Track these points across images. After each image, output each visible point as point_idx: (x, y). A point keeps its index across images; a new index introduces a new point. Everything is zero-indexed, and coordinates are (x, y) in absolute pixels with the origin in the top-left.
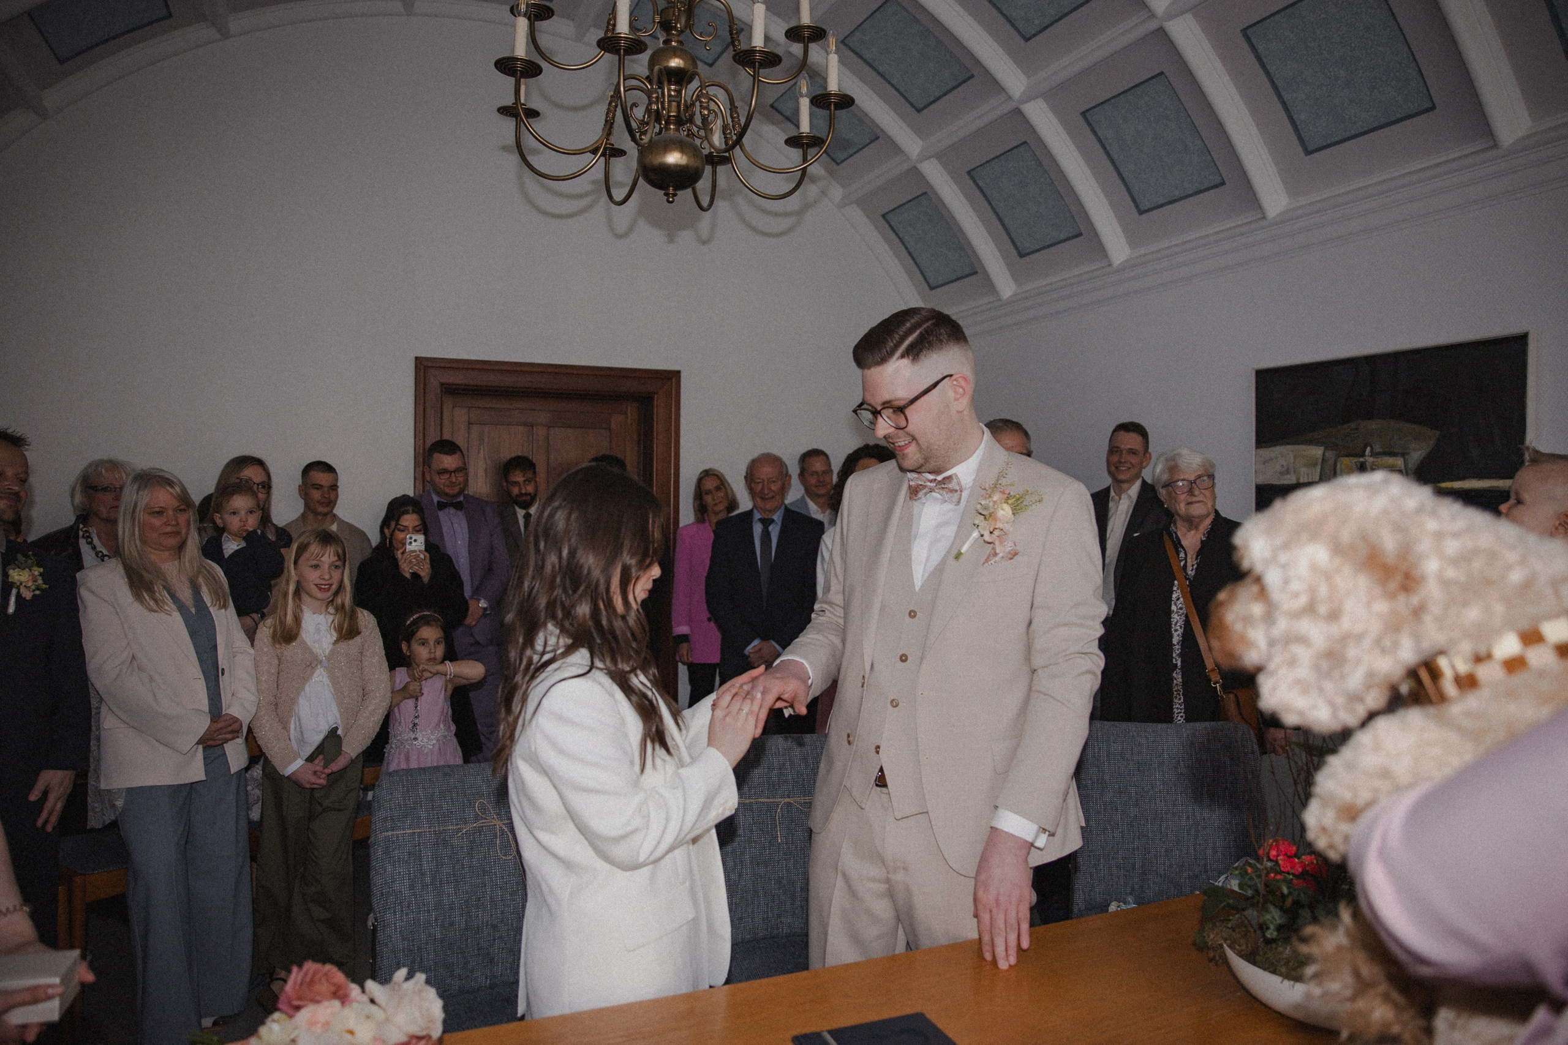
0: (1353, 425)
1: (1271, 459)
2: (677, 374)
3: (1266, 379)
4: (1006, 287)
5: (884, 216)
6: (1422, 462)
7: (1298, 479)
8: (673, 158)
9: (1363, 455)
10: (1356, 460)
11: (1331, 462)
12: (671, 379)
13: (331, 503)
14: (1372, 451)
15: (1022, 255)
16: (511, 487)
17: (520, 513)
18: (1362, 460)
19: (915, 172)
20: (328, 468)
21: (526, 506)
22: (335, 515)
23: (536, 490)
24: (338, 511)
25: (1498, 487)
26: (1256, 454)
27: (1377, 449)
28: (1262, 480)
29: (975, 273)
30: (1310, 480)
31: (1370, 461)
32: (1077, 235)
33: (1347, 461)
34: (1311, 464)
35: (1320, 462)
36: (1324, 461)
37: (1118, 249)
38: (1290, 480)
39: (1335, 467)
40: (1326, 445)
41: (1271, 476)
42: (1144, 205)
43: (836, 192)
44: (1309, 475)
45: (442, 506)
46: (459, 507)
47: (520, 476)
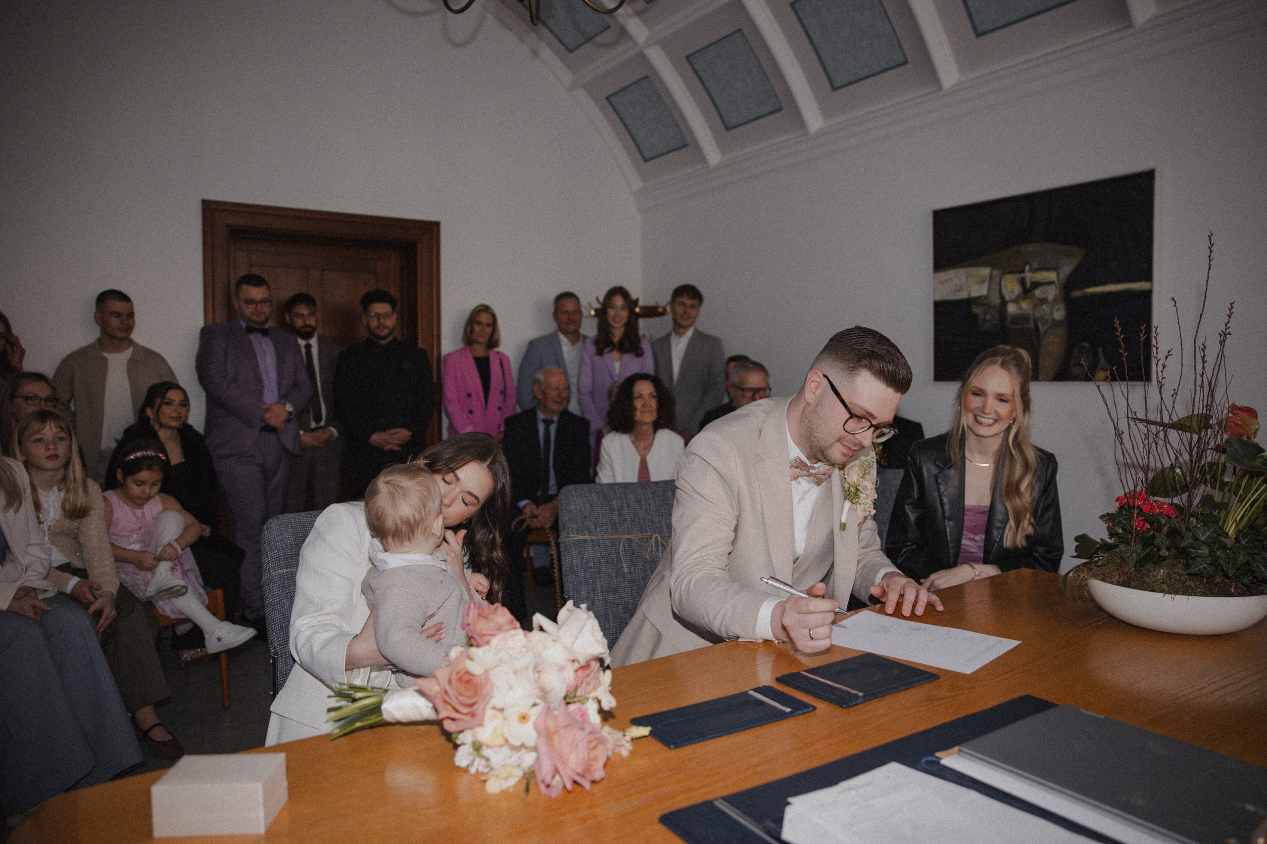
0: (1014, 249)
1: (946, 280)
2: (437, 224)
3: (942, 217)
4: (713, 156)
5: (608, 98)
6: (1071, 275)
7: (969, 294)
9: (1023, 271)
10: (1017, 276)
11: (997, 280)
12: (431, 229)
13: (129, 329)
14: (1030, 267)
15: (728, 129)
16: (296, 319)
17: (302, 342)
18: (1022, 275)
19: (642, 58)
20: (123, 297)
22: (131, 342)
23: (317, 322)
24: (135, 336)
25: (1132, 289)
26: (934, 276)
27: (1035, 266)
28: (938, 298)
29: (685, 145)
30: (980, 294)
31: (1029, 276)
32: (780, 109)
33: (1009, 277)
34: (982, 282)
35: (988, 279)
36: (991, 277)
37: (814, 120)
38: (963, 295)
39: (1000, 285)
40: (993, 266)
41: (948, 293)
42: (838, 82)
43: (568, 77)
44: (978, 290)
45: (250, 330)
46: (265, 333)
47: (303, 310)
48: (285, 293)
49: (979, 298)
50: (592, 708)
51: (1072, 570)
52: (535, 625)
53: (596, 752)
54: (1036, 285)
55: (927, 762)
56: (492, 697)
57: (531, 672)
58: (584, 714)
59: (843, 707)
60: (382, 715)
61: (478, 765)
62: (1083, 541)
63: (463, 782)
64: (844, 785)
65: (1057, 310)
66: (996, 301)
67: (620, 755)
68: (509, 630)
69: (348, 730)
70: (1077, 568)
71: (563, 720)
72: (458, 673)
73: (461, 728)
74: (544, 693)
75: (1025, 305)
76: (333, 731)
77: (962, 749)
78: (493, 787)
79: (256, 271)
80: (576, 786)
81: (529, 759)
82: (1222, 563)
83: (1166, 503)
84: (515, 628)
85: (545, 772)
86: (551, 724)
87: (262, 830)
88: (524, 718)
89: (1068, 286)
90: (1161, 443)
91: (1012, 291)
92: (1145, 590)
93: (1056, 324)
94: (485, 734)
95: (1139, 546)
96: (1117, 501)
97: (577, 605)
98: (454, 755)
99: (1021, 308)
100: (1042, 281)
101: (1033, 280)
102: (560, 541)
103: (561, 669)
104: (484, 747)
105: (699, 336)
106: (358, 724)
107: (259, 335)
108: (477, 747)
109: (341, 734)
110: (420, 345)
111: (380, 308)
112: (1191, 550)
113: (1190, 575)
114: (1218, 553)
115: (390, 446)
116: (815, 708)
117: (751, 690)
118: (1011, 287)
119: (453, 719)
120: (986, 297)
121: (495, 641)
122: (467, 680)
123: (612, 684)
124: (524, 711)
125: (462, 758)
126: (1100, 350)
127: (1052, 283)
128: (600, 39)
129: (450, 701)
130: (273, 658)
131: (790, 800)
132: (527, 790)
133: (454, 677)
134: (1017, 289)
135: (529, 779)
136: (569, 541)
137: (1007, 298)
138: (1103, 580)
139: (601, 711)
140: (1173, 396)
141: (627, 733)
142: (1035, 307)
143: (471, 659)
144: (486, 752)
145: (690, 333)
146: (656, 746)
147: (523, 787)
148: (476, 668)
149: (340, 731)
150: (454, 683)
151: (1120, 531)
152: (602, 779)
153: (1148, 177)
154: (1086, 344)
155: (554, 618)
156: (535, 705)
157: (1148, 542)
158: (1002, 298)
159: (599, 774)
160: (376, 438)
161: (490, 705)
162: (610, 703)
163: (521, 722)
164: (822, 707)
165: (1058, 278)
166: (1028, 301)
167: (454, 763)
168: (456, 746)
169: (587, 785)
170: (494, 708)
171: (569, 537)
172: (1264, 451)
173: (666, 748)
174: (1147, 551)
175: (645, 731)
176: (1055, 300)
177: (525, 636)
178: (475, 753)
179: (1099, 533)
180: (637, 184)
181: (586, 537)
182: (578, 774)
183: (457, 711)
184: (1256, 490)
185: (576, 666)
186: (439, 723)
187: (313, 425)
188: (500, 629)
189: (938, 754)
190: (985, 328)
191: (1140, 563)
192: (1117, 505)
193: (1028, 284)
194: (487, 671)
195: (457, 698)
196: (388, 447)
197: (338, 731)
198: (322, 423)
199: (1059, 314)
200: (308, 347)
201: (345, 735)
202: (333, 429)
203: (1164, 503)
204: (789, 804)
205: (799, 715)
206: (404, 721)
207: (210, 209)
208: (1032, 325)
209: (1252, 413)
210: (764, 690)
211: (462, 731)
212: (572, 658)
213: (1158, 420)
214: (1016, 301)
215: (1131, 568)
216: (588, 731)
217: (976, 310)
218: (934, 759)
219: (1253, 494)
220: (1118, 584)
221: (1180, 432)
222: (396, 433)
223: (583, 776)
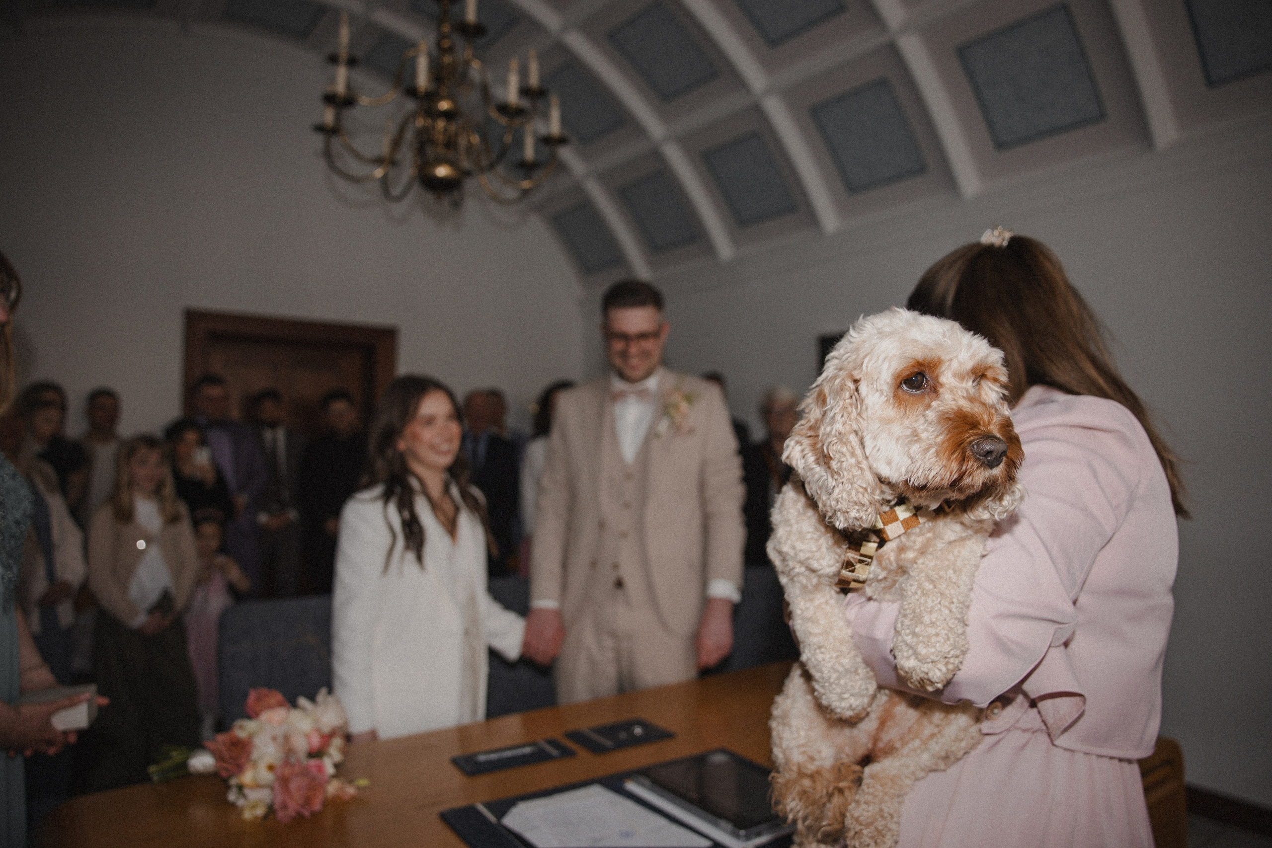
2: (395, 330)
4: (644, 272)
5: (555, 218)
8: (442, 171)
12: (390, 335)
15: (655, 251)
19: (580, 186)
21: (273, 427)
29: (621, 262)
32: (695, 239)
37: (724, 248)
45: (211, 425)
47: (270, 405)
50: (328, 763)
52: (298, 705)
53: (317, 793)
56: (253, 753)
57: (282, 738)
58: (320, 769)
60: (188, 768)
61: (240, 801)
63: (232, 813)
68: (278, 707)
71: (297, 770)
72: (231, 739)
74: (289, 752)
78: (247, 815)
80: (299, 816)
81: (270, 795)
84: (282, 706)
85: (279, 806)
86: (287, 771)
88: (271, 768)
94: (247, 777)
98: (227, 794)
103: (307, 736)
104: (245, 788)
107: (219, 429)
108: (240, 788)
111: (339, 406)
119: (227, 770)
121: (263, 715)
122: (236, 743)
123: (343, 747)
124: (272, 763)
125: (232, 796)
133: (228, 741)
135: (271, 810)
139: (335, 766)
141: (355, 782)
143: (241, 728)
144: (245, 791)
147: (266, 815)
148: (243, 734)
150: (227, 745)
152: (321, 811)
155: (313, 701)
156: (280, 759)
159: (318, 808)
161: (251, 759)
163: (268, 771)
167: (227, 799)
168: (228, 787)
169: (309, 815)
170: (252, 762)
175: (367, 783)
177: (288, 712)
178: (239, 792)
182: (300, 807)
183: (227, 763)
185: (322, 734)
186: (219, 773)
188: (272, 707)
194: (251, 737)
195: (227, 754)
198: (285, 507)
202: (294, 512)
206: (202, 773)
207: (192, 317)
211: (231, 777)
223: (304, 809)
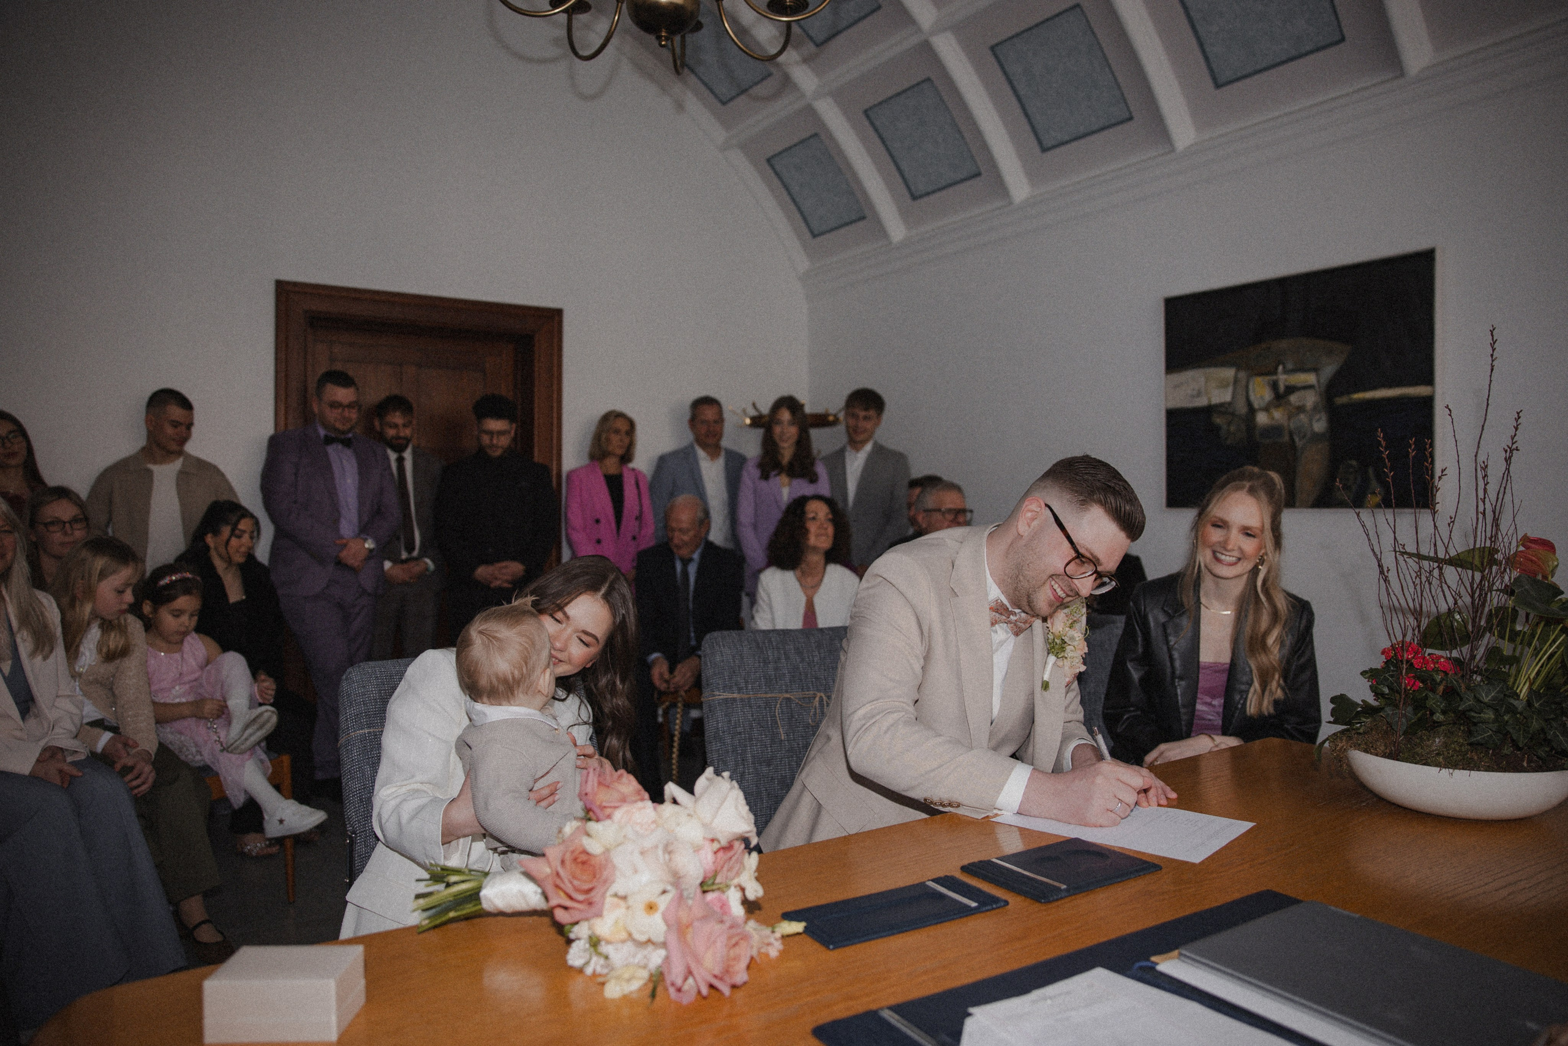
0: (1264, 346)
1: (1181, 384)
2: (559, 312)
3: (1175, 308)
4: (897, 230)
5: (768, 160)
6: (1334, 376)
7: (1209, 399)
9: (1275, 373)
10: (1267, 378)
11: (1244, 383)
12: (552, 318)
14: (1284, 368)
15: (914, 198)
16: (388, 429)
17: (393, 456)
18: (1274, 377)
19: (810, 111)
20: (180, 399)
21: (399, 449)
25: (1409, 394)
26: (1166, 379)
27: (1290, 366)
28: (1173, 404)
29: (863, 218)
30: (1223, 400)
31: (1283, 379)
32: (978, 174)
33: (1259, 379)
34: (1223, 385)
35: (1232, 380)
36: (1236, 381)
37: (1019, 187)
38: (1202, 402)
39: (1247, 387)
40: (1239, 368)
41: (1182, 400)
42: (1048, 143)
43: (720, 135)
44: (1222, 396)
45: (329, 441)
46: (347, 443)
47: (397, 418)
48: (375, 395)
49: (1222, 405)
50: (734, 898)
51: (1327, 739)
52: (666, 797)
53: (737, 950)
54: (1291, 389)
55: (1141, 968)
56: (614, 882)
57: (660, 852)
58: (724, 906)
59: (1040, 902)
60: (480, 904)
61: (595, 965)
62: (1341, 703)
63: (576, 987)
64: (1036, 994)
65: (1318, 420)
66: (1241, 408)
67: (767, 955)
68: (636, 802)
69: (438, 922)
70: (1334, 738)
71: (698, 912)
72: (573, 852)
73: (575, 919)
74: (677, 879)
75: (1278, 415)
76: (421, 922)
77: (1184, 952)
78: (613, 991)
79: (338, 367)
80: (713, 991)
81: (656, 958)
82: (1511, 730)
83: (1443, 657)
84: (642, 800)
85: (676, 974)
86: (684, 916)
87: (334, 1037)
88: (651, 907)
89: (1331, 391)
90: (1435, 582)
91: (1262, 397)
92: (1416, 763)
93: (1316, 437)
94: (604, 927)
95: (1410, 709)
96: (1383, 653)
97: (718, 773)
98: (566, 952)
99: (1273, 418)
100: (1299, 385)
101: (1287, 384)
102: (702, 699)
103: (697, 849)
104: (603, 943)
105: (880, 451)
106: (452, 914)
107: (340, 447)
108: (595, 942)
109: (430, 925)
110: (536, 459)
112: (1473, 714)
113: (1471, 744)
114: (1506, 718)
115: (498, 583)
116: (1007, 903)
117: (929, 880)
118: (1260, 392)
119: (566, 908)
120: (1230, 404)
121: (618, 815)
122: (583, 861)
123: (758, 869)
124: (653, 899)
125: (576, 956)
126: (1371, 471)
127: (1311, 387)
128: (759, 90)
129: (562, 885)
130: (350, 838)
131: (971, 1010)
132: (653, 995)
133: (568, 857)
134: (1268, 395)
135: (657, 982)
136: (713, 700)
137: (1256, 406)
138: (1366, 751)
139: (745, 902)
140: (1449, 525)
141: (777, 930)
142: (1289, 418)
143: (588, 835)
144: (604, 948)
145: (868, 447)
146: (812, 946)
147: (648, 991)
148: (594, 847)
149: (429, 923)
150: (568, 863)
151: (1386, 690)
152: (745, 983)
153: (1428, 256)
154: (1354, 463)
155: (690, 789)
156: (664, 892)
157: (1419, 704)
158: (1250, 404)
159: (741, 977)
160: (482, 572)
161: (611, 891)
162: (756, 891)
163: (648, 913)
164: (1014, 901)
165: (1318, 381)
166: (1281, 409)
167: (566, 961)
168: (569, 942)
169: (726, 990)
170: (616, 895)
171: (714, 696)
172: (1562, 593)
173: (823, 949)
174: (1419, 715)
175: (798, 927)
176: (1315, 408)
177: (655, 809)
178: (592, 949)
179: (1361, 693)
180: (803, 263)
181: (735, 695)
182: (715, 976)
183: (571, 898)
184: (1554, 641)
185: (716, 846)
186: (548, 913)
187: (404, 555)
188: (624, 800)
189: (1153, 959)
190: (1229, 442)
191: (1411, 731)
192: (1383, 658)
193: (1282, 388)
194: (607, 851)
195: (571, 883)
196: (496, 583)
197: (427, 922)
198: (415, 553)
199: (1320, 425)
200: (400, 460)
201: (435, 927)
202: (428, 561)
203: (1442, 657)
204: (970, 1015)
205: (987, 911)
206: (509, 910)
207: (285, 292)
208: (1286, 438)
209: (1549, 546)
210: (947, 881)
211: (577, 923)
212: (711, 836)
213: (1432, 554)
214: (1266, 409)
215: (1400, 736)
216: (728, 924)
217: (1218, 420)
218: (1150, 964)
219: (1551, 646)
220: (1385, 756)
221: (1459, 569)
222: (506, 567)
223: (721, 979)
